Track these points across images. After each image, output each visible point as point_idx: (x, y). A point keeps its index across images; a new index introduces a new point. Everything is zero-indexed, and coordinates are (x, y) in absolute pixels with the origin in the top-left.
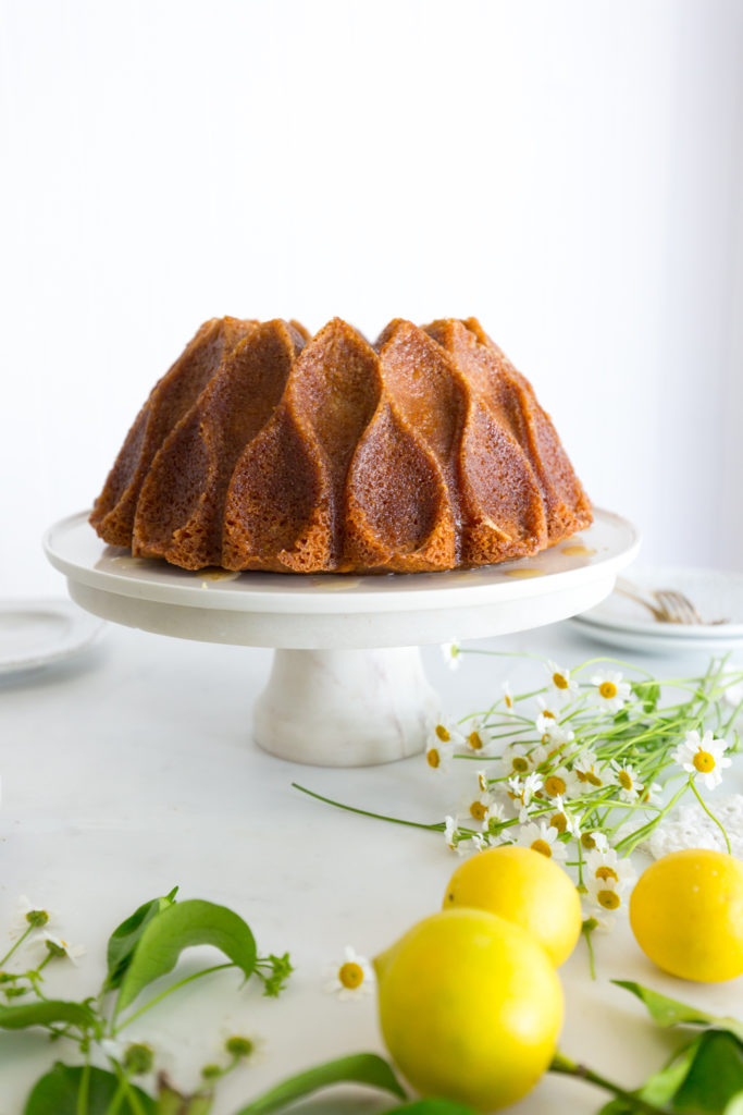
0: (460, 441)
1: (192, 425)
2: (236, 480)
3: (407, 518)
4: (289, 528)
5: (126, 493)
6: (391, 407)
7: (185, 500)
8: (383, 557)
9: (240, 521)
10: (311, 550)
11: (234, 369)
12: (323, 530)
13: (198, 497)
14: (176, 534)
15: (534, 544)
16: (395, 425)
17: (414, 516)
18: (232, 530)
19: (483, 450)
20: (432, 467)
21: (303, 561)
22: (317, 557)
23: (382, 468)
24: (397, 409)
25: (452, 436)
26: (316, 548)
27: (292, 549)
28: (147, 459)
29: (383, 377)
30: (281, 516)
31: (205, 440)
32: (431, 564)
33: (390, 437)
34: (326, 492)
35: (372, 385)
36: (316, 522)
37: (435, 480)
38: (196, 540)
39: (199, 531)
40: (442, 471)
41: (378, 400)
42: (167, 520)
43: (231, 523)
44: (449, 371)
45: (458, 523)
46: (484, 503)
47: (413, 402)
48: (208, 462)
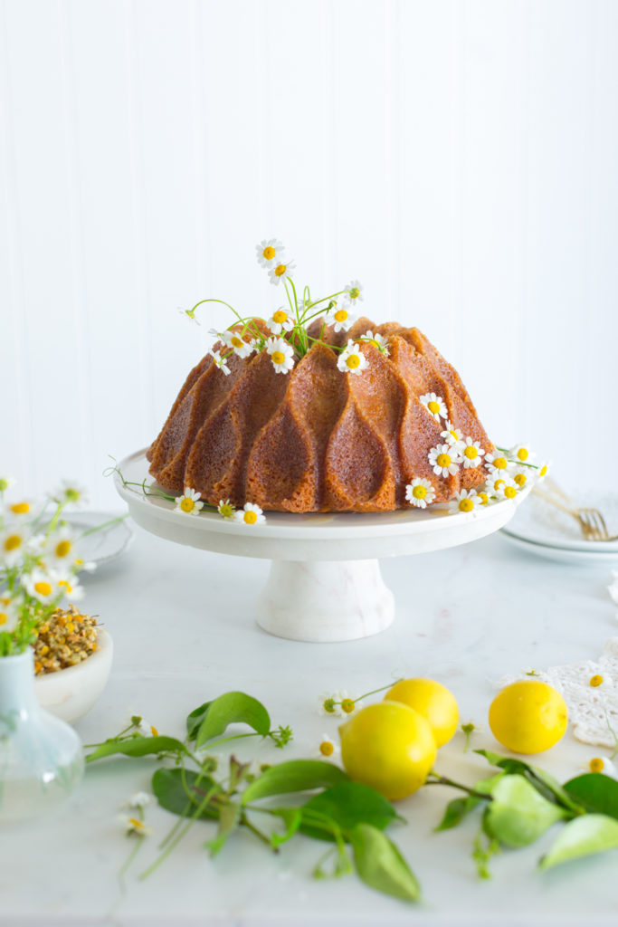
0: (400, 426)
1: (224, 412)
2: (254, 452)
3: (365, 478)
4: (288, 483)
5: (178, 454)
6: (355, 405)
7: (220, 462)
8: (348, 504)
9: (257, 479)
10: (303, 499)
11: (252, 374)
12: (310, 485)
13: (229, 462)
14: (216, 485)
15: (449, 494)
16: (358, 417)
17: (369, 477)
18: (252, 484)
19: (416, 431)
20: (380, 444)
21: (298, 506)
22: (307, 503)
23: (349, 445)
24: (359, 406)
25: (395, 422)
26: (306, 496)
27: (290, 498)
28: (193, 432)
29: (350, 384)
30: (283, 476)
31: (234, 423)
32: (380, 508)
33: (354, 425)
34: (313, 461)
35: (343, 389)
36: (306, 481)
37: (383, 453)
38: (228, 489)
39: (230, 484)
40: (389, 447)
41: (346, 401)
42: (207, 475)
43: (251, 480)
44: (395, 376)
45: (398, 480)
46: (416, 467)
47: (370, 398)
48: (236, 439)
